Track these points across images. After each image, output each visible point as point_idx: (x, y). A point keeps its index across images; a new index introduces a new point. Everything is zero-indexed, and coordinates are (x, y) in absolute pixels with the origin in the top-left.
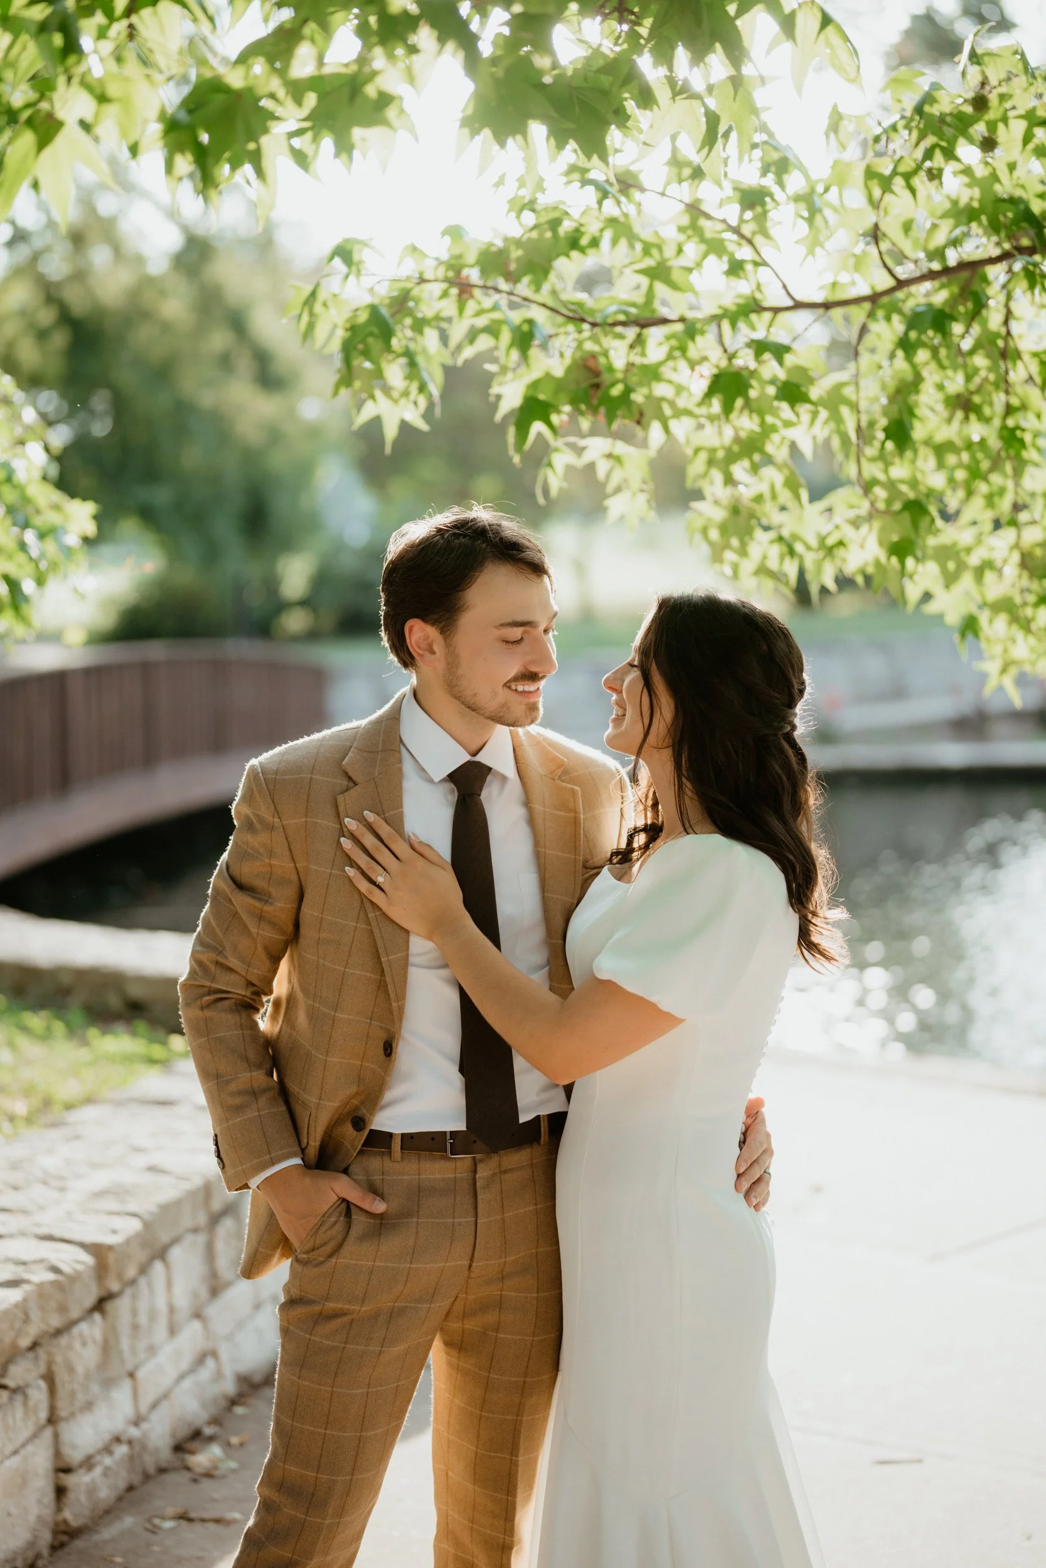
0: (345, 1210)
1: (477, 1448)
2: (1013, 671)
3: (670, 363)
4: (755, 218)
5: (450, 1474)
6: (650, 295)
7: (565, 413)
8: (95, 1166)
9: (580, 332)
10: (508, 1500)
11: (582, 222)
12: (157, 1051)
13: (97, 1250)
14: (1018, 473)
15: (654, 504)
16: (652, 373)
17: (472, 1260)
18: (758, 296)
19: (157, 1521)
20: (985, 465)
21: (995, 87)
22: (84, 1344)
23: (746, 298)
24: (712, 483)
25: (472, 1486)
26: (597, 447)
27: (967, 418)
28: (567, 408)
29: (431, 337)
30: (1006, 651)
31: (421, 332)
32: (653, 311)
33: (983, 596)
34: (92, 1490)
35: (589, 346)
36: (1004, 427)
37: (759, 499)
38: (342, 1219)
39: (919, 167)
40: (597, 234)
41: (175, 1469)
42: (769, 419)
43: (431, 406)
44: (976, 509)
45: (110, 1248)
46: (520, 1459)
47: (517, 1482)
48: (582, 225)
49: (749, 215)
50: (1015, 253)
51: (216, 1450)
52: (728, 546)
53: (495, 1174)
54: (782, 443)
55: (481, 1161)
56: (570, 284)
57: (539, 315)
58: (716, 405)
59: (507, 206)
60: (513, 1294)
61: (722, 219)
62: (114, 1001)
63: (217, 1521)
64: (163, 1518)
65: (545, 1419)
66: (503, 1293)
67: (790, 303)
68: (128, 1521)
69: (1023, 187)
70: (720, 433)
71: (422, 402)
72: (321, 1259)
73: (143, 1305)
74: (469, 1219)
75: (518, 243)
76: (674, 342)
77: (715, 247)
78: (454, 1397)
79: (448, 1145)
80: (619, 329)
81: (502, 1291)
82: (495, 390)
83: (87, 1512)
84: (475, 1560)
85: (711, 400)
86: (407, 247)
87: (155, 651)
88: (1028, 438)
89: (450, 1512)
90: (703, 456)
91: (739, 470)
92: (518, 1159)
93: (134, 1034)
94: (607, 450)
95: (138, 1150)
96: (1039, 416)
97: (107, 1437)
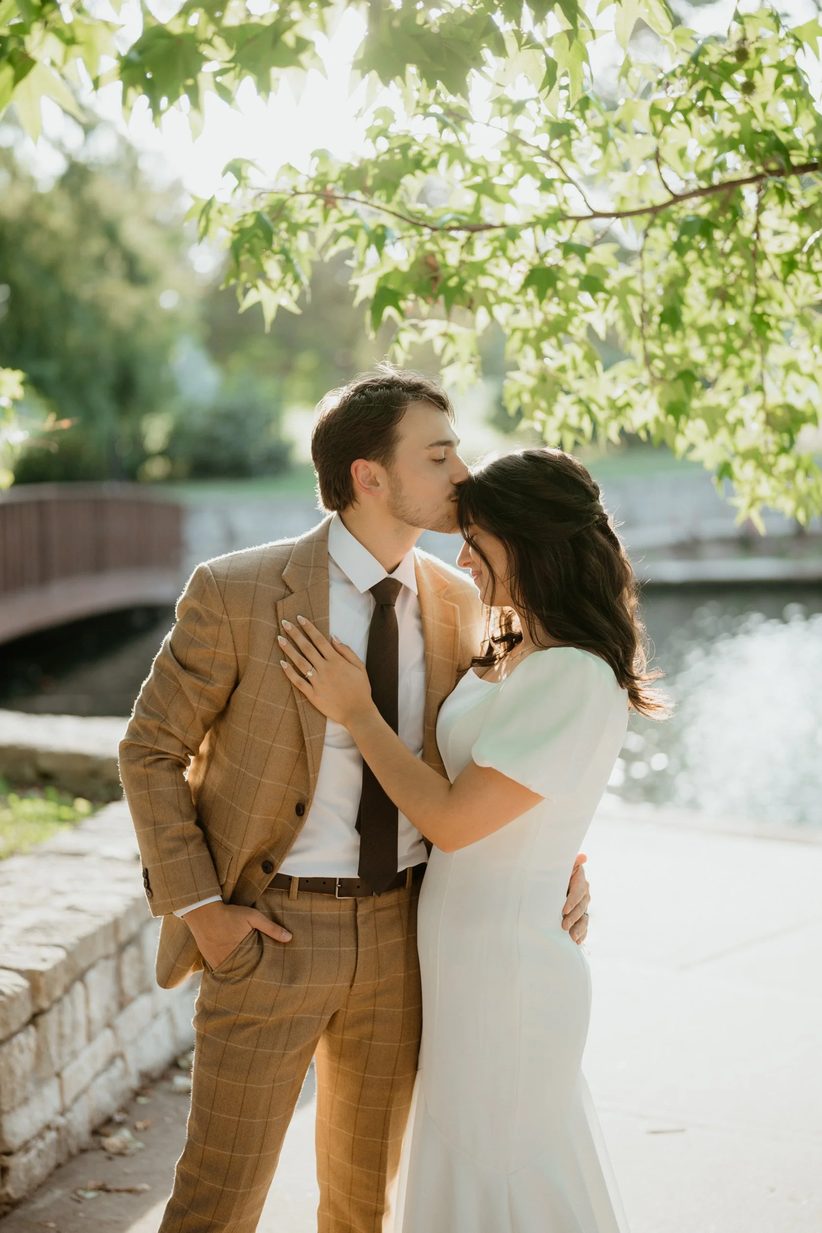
0: (257, 938)
1: (354, 1134)
2: (758, 506)
3: (494, 261)
4: (562, 145)
5: (331, 1156)
6: (478, 206)
7: (410, 300)
8: (24, 906)
9: (421, 235)
10: (379, 1175)
11: (426, 146)
12: (65, 812)
13: (31, 975)
14: (764, 351)
15: (480, 373)
16: (479, 269)
17: (353, 981)
18: (564, 207)
19: (81, 1192)
20: (737, 343)
21: (753, 43)
22: (22, 1051)
23: (555, 209)
24: (525, 357)
25: (349, 1165)
26: (434, 328)
27: (723, 307)
28: (412, 296)
29: (302, 238)
30: (753, 490)
31: (295, 235)
32: (480, 219)
33: (735, 445)
34: (29, 1168)
35: (430, 247)
36: (753, 314)
37: (562, 369)
38: (255, 946)
39: (693, 106)
40: (436, 157)
41: (93, 1150)
42: (572, 306)
43: (303, 293)
44: (730, 378)
45: (41, 973)
46: (389, 1142)
47: (386, 1162)
48: (425, 149)
49: (556, 143)
50: (767, 174)
51: (125, 1134)
52: (537, 407)
53: (371, 912)
54: (581, 325)
55: (361, 902)
56: (414, 197)
57: (389, 221)
58: (531, 294)
59: (365, 134)
60: (384, 1009)
61: (536, 145)
62: (29, 772)
63: (130, 1191)
64: (86, 1190)
65: (408, 1109)
66: (376, 1008)
67: (590, 213)
68: (58, 1193)
69: (772, 122)
70: (532, 317)
71: (296, 290)
72: (237, 978)
73: (67, 1019)
74: (352, 948)
75: (375, 163)
76: (497, 244)
77: (530, 168)
78: (335, 1093)
79: (337, 888)
80: (453, 233)
81: (374, 1006)
82: (353, 281)
83: (25, 1187)
84: (353, 1225)
85: (526, 290)
86: (283, 167)
87: (48, 492)
88: (772, 321)
89: (330, 1186)
90: (518, 336)
91: (547, 347)
92: (388, 899)
93: (46, 798)
94: (443, 330)
95: (58, 893)
96: (781, 304)
97: (40, 1125)
